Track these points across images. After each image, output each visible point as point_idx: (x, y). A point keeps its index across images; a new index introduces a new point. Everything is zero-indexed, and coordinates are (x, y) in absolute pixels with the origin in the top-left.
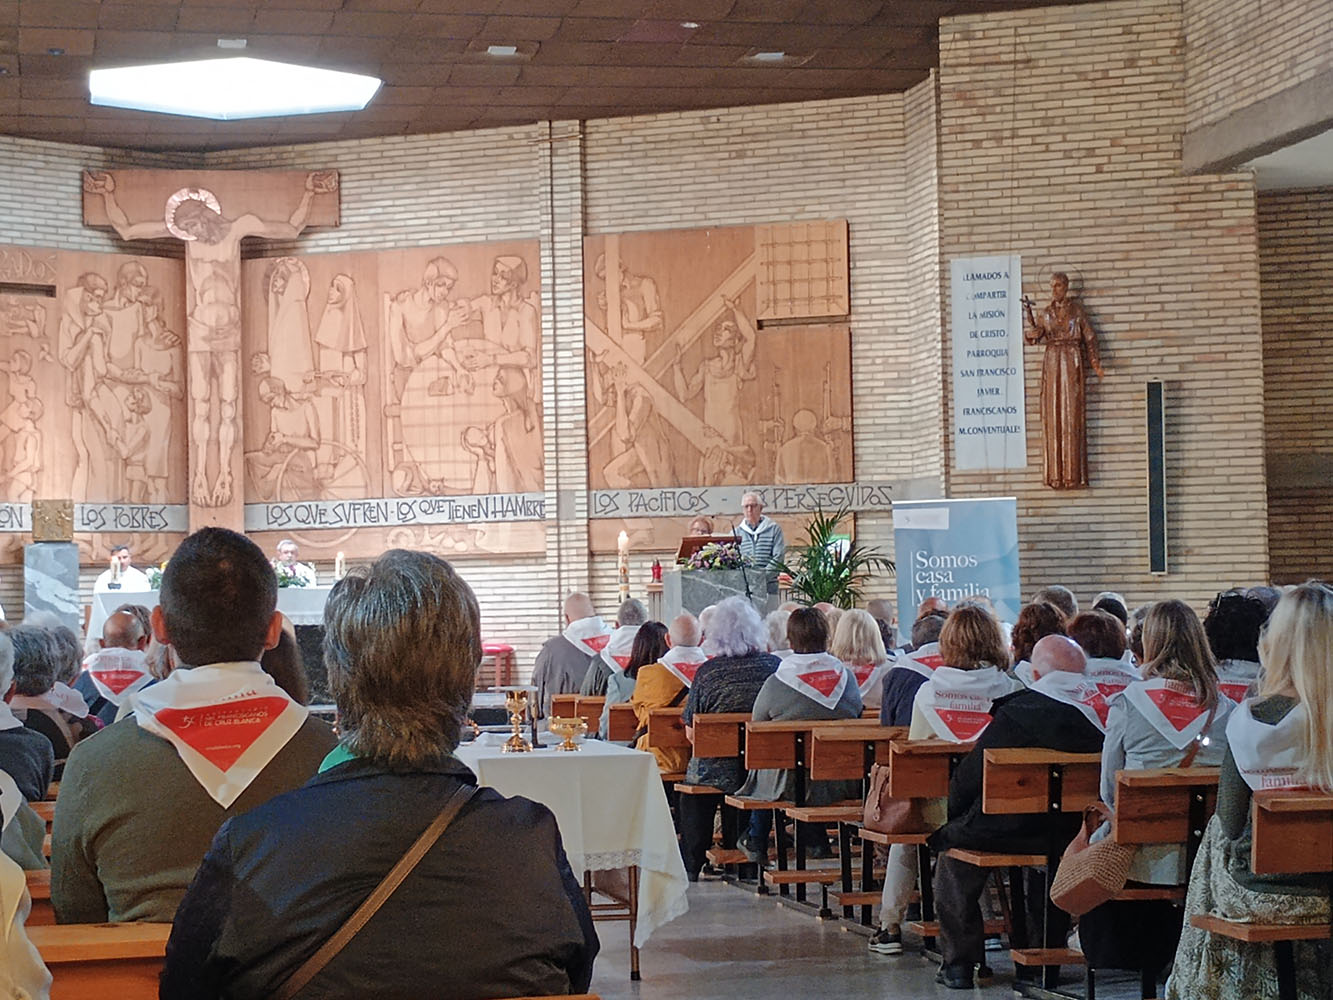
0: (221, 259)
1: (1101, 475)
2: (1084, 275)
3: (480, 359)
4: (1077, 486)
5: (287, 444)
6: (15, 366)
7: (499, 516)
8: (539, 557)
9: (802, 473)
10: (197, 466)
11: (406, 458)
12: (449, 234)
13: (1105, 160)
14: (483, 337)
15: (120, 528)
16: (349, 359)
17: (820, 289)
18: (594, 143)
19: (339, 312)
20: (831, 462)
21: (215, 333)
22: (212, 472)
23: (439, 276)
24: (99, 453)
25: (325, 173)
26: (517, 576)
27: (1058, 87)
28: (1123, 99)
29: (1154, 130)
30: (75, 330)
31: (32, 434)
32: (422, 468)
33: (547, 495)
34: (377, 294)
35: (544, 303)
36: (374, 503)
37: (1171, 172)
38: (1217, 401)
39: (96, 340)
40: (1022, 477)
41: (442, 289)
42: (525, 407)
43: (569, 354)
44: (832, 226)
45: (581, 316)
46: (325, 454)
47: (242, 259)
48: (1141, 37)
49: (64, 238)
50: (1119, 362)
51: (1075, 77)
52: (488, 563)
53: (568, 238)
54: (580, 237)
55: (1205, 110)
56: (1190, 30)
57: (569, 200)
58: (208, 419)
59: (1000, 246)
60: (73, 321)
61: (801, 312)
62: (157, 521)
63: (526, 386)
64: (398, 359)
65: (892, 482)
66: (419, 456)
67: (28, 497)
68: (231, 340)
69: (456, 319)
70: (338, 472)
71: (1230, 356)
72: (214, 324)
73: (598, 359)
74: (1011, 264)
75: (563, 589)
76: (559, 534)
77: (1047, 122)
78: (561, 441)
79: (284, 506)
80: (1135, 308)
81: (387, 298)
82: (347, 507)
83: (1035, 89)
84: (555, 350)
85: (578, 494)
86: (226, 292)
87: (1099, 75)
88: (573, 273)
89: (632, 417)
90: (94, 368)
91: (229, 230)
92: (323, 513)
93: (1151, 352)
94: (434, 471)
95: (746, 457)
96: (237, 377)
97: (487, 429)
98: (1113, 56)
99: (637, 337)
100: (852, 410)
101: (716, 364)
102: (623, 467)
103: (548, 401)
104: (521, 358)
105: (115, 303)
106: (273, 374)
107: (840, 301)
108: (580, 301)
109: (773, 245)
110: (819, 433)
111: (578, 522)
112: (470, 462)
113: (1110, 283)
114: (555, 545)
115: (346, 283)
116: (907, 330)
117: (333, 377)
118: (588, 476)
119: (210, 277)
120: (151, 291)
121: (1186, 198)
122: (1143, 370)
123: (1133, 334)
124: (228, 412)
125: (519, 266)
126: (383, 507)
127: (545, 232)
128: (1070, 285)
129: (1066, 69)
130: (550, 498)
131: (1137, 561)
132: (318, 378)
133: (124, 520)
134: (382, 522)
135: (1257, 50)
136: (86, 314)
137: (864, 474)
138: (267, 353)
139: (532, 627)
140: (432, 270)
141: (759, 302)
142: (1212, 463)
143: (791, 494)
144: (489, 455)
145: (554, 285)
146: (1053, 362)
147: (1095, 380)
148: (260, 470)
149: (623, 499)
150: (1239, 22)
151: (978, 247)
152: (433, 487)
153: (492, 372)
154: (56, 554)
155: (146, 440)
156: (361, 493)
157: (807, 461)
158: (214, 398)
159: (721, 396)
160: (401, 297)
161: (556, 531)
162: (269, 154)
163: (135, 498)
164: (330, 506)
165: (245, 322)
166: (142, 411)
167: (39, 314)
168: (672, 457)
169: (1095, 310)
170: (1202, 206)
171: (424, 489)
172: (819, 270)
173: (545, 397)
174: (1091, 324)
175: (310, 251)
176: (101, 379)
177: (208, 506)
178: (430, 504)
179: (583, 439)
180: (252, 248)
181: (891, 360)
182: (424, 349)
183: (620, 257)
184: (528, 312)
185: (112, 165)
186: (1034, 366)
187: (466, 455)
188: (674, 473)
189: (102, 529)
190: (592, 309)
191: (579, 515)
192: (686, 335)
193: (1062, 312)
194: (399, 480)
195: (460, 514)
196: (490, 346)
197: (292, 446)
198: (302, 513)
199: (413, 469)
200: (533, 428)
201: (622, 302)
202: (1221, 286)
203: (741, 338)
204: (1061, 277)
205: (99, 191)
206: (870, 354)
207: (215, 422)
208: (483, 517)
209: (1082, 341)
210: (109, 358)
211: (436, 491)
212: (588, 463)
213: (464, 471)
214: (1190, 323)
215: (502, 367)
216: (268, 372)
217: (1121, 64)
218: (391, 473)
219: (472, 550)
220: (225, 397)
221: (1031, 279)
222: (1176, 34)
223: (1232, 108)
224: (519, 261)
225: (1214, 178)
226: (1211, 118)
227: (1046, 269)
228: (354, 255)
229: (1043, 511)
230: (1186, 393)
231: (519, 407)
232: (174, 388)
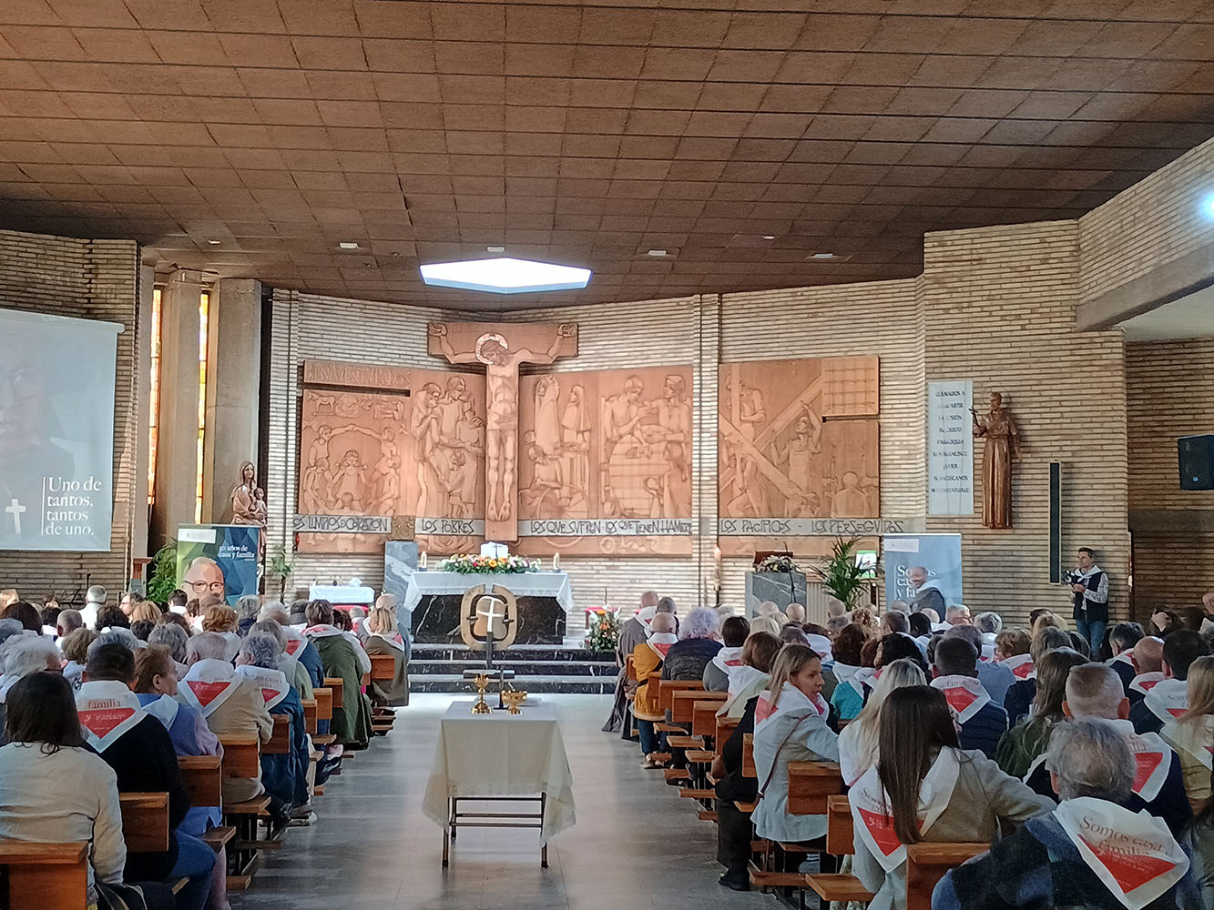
0: (507, 376)
1: (1021, 521)
2: (1012, 394)
3: (657, 437)
4: (1005, 527)
5: (544, 485)
6: (385, 437)
7: (665, 532)
8: (688, 557)
9: (848, 511)
10: (490, 497)
11: (612, 495)
12: (640, 362)
13: (1027, 322)
14: (658, 424)
15: (445, 533)
16: (580, 436)
17: (861, 398)
18: (727, 308)
19: (575, 408)
20: (866, 505)
21: (502, 419)
22: (499, 501)
23: (634, 387)
24: (433, 488)
25: (569, 325)
26: (675, 569)
27: (998, 276)
28: (1039, 283)
29: (1059, 304)
30: (421, 416)
31: (394, 477)
32: (621, 501)
33: (694, 520)
34: (597, 397)
35: (695, 404)
36: (592, 521)
37: (1069, 330)
38: (1096, 476)
39: (434, 422)
40: (971, 521)
41: (635, 395)
42: (682, 466)
43: (709, 435)
44: (870, 360)
45: (716, 412)
46: (565, 491)
47: (520, 375)
48: (1052, 245)
49: (416, 362)
50: (1033, 449)
51: (1008, 270)
52: (657, 559)
53: (709, 365)
54: (716, 364)
55: (1090, 291)
56: (1082, 240)
57: (710, 343)
58: (498, 469)
59: (959, 375)
60: (420, 411)
61: (849, 412)
62: (468, 529)
63: (683, 454)
64: (609, 435)
65: (904, 519)
66: (618, 493)
67: (391, 513)
68: (512, 423)
69: (642, 412)
70: (573, 502)
71: (1105, 448)
72: (502, 413)
73: (726, 439)
74: (965, 387)
75: (702, 578)
76: (700, 544)
77: (991, 298)
78: (702, 487)
79: (541, 522)
80: (1045, 416)
81: (603, 399)
82: (577, 523)
83: (983, 277)
84: (700, 433)
85: (712, 520)
86: (510, 395)
87: (1024, 269)
88: (712, 386)
89: (745, 474)
90: (432, 439)
91: (512, 358)
92: (563, 526)
93: (1054, 443)
94: (627, 504)
95: (813, 501)
96: (515, 445)
97: (659, 478)
98: (1034, 257)
99: (750, 425)
100: (880, 473)
101: (796, 443)
102: (740, 504)
103: (696, 464)
104: (680, 437)
105: (445, 400)
106: (537, 443)
107: (873, 405)
108: (716, 403)
109: (833, 371)
110: (859, 487)
111: (711, 537)
112: (648, 499)
113: (1029, 399)
114: (698, 551)
115: (579, 389)
116: (914, 424)
117: (571, 446)
118: (718, 510)
119: (500, 386)
120: (467, 393)
121: (1078, 346)
122: (1049, 454)
123: (1043, 432)
124: (509, 465)
125: (680, 382)
126: (597, 524)
127: (696, 361)
128: (1003, 400)
129: (1004, 265)
130: (695, 524)
131: (1042, 575)
132: (562, 446)
133: (448, 528)
134: (597, 533)
135: (1120, 254)
136: (428, 407)
137: (885, 513)
138: (533, 431)
139: (683, 599)
140: (629, 383)
141: (823, 407)
142: (1092, 515)
143: (841, 524)
144: (660, 496)
145: (701, 393)
146: (991, 448)
147: (1018, 461)
148: (529, 500)
149: (739, 524)
150: (1109, 236)
151: (947, 375)
152: (627, 513)
153: (663, 445)
154: (404, 547)
155: (462, 481)
156: (585, 515)
157: (851, 504)
158: (502, 458)
159: (799, 463)
160: (611, 399)
161: (698, 542)
162: (538, 313)
163: (454, 515)
164: (567, 523)
165: (520, 413)
166: (460, 463)
167: (400, 407)
168: (769, 500)
169: (1019, 416)
170: (1088, 352)
171: (622, 514)
172: (861, 386)
173: (694, 461)
174: (1016, 425)
175: (560, 371)
176: (436, 445)
177: (496, 521)
178: (625, 523)
179: (716, 487)
180: (526, 369)
181: (904, 443)
182: (624, 430)
183: (741, 376)
184: (685, 408)
185: (447, 319)
186: (979, 451)
187: (647, 495)
188: (770, 509)
189: (434, 533)
190: (723, 409)
191: (712, 533)
192: (779, 425)
193: (997, 418)
194: (608, 508)
195: (642, 530)
196: (662, 429)
197: (546, 486)
198: (551, 527)
199: (615, 502)
200: (686, 479)
201: (741, 404)
202: (1099, 403)
203: (812, 427)
204: (997, 396)
205: (438, 334)
206: (892, 439)
207: (501, 470)
208: (656, 532)
209: (1010, 436)
210: (441, 433)
211: (628, 515)
212: (718, 502)
213: (645, 504)
214: (1079, 426)
215: (670, 442)
216: (534, 442)
217: (1039, 262)
218: (603, 504)
219: (649, 552)
220: (507, 456)
221: (978, 396)
222: (1074, 243)
223: (1106, 290)
224: (680, 378)
225: (1096, 334)
226: (1093, 296)
227: (989, 390)
228: (585, 373)
229: (984, 542)
230: (1076, 470)
231: (678, 466)
232: (480, 451)
